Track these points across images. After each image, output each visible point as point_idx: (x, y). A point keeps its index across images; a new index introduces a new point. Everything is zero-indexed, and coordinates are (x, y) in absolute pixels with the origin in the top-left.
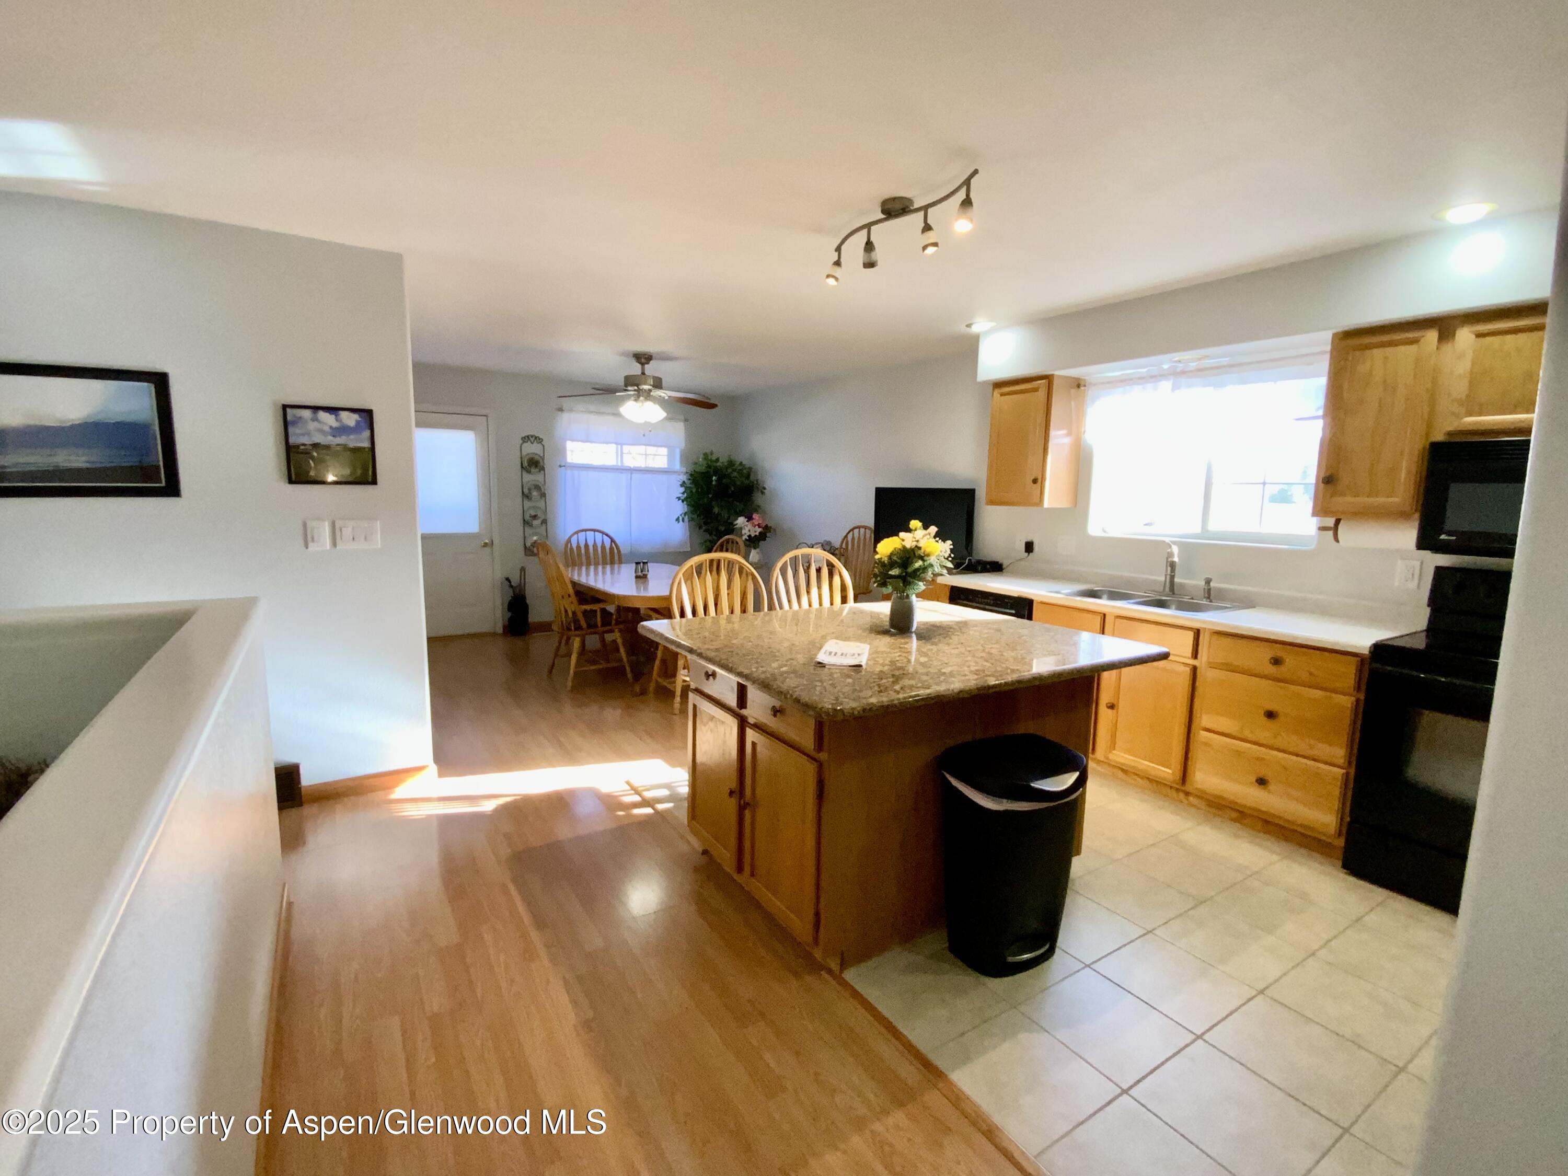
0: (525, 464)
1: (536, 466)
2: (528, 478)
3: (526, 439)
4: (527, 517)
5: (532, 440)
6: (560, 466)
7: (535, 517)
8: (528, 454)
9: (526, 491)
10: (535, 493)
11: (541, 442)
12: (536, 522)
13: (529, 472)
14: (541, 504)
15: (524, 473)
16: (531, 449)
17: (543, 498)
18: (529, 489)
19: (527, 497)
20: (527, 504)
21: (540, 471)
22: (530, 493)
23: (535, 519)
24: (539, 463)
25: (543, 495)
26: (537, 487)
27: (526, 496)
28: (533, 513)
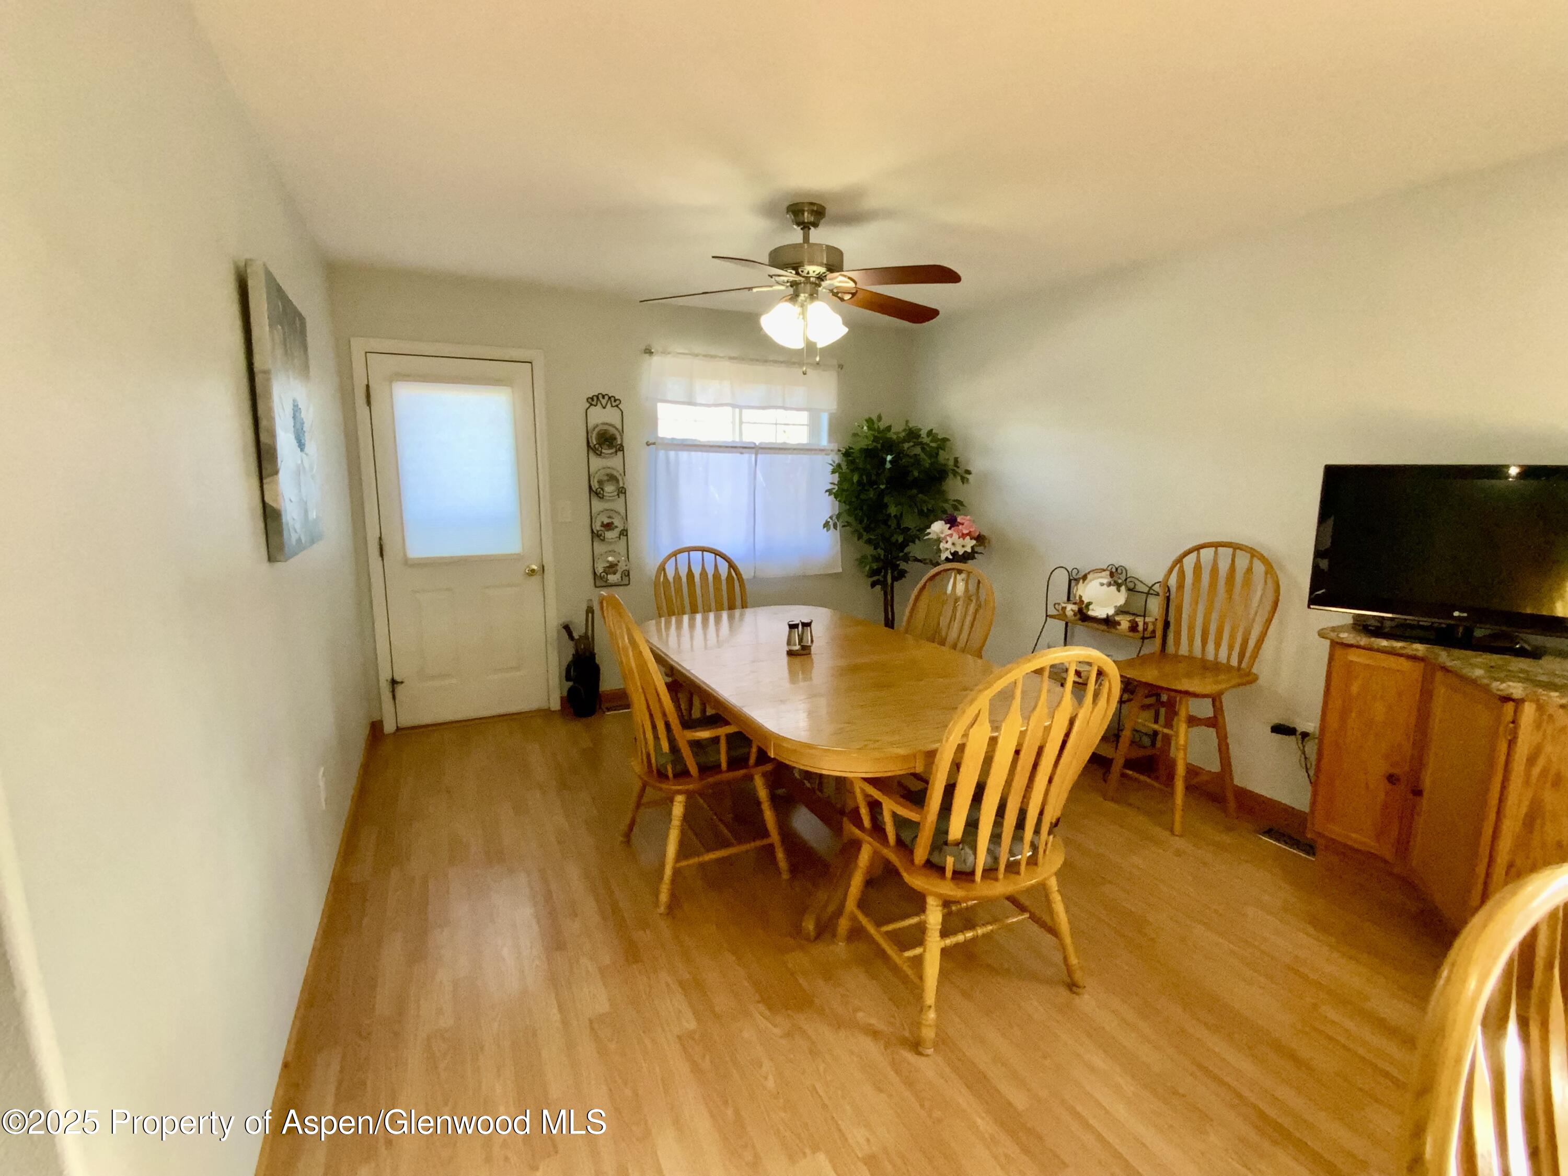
0: (594, 441)
1: (611, 446)
2: (597, 463)
3: (593, 400)
4: (597, 527)
5: (604, 402)
6: (648, 444)
7: (609, 526)
8: (597, 426)
9: (595, 485)
10: (609, 488)
11: (617, 406)
12: (610, 535)
13: (599, 455)
14: (619, 505)
15: (591, 454)
16: (601, 416)
17: (622, 496)
18: (600, 482)
19: (597, 494)
20: (598, 505)
21: (616, 452)
22: (602, 489)
23: (608, 530)
24: (615, 439)
25: (622, 491)
26: (612, 478)
27: (595, 493)
28: (606, 521)
